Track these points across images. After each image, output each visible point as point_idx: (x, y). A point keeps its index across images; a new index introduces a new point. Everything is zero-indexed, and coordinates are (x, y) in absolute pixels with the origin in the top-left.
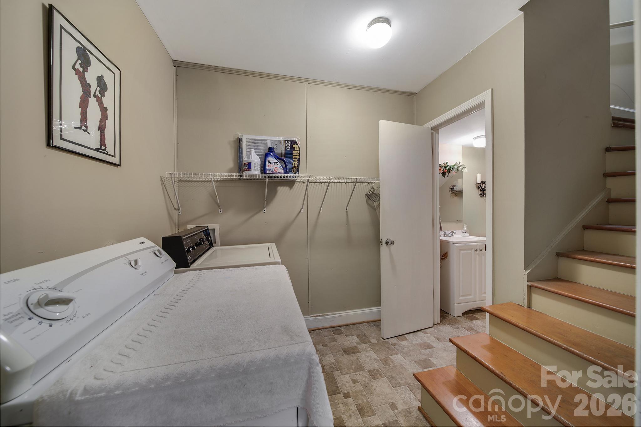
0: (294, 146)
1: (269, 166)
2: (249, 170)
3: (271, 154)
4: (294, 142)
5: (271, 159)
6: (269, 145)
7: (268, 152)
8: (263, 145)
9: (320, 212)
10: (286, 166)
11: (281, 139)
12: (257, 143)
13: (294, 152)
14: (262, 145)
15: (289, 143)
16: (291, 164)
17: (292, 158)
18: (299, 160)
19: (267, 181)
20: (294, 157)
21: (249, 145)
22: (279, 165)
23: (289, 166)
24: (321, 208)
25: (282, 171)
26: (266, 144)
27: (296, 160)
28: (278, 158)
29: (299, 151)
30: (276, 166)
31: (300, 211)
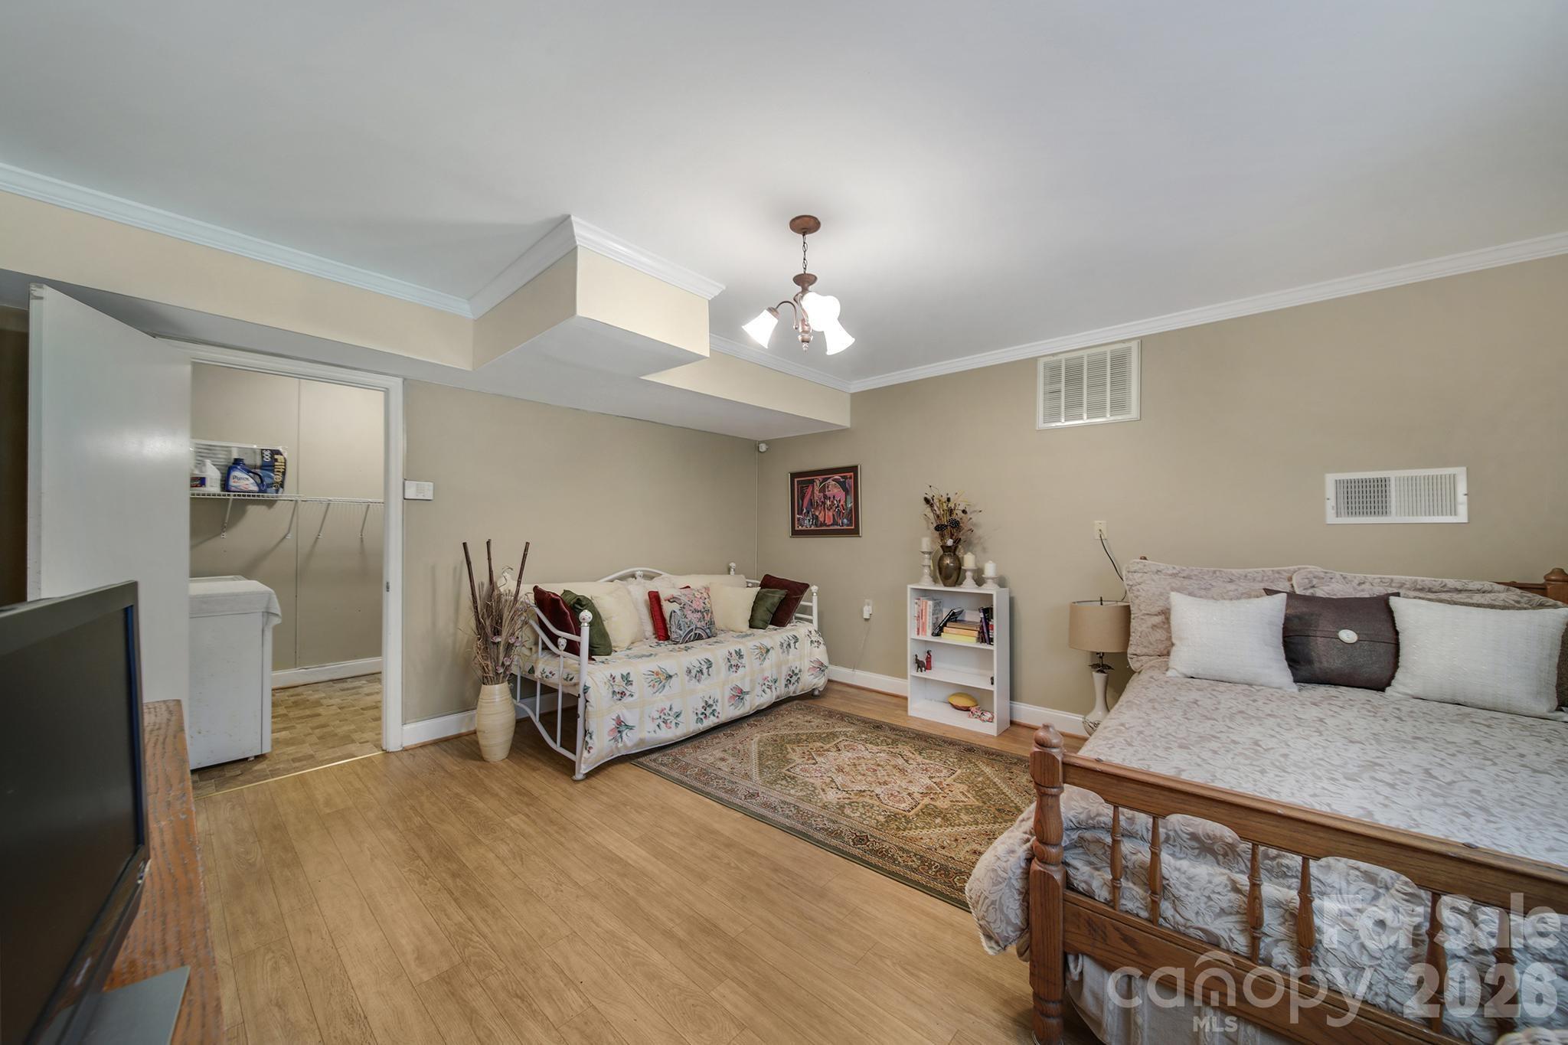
0: (276, 457)
1: (234, 482)
2: (201, 486)
3: (239, 467)
4: (278, 453)
5: (237, 473)
6: (235, 455)
7: (234, 464)
8: (226, 453)
9: (317, 538)
10: (262, 481)
11: (255, 446)
12: (214, 450)
13: (276, 464)
14: (221, 452)
15: (268, 453)
16: (271, 478)
17: (273, 471)
18: (284, 474)
19: (231, 502)
20: (276, 470)
21: (200, 452)
22: (252, 481)
23: (267, 481)
24: (320, 532)
25: (256, 488)
26: (230, 452)
27: (280, 474)
28: (249, 472)
29: (285, 463)
30: (247, 482)
31: (285, 537)
